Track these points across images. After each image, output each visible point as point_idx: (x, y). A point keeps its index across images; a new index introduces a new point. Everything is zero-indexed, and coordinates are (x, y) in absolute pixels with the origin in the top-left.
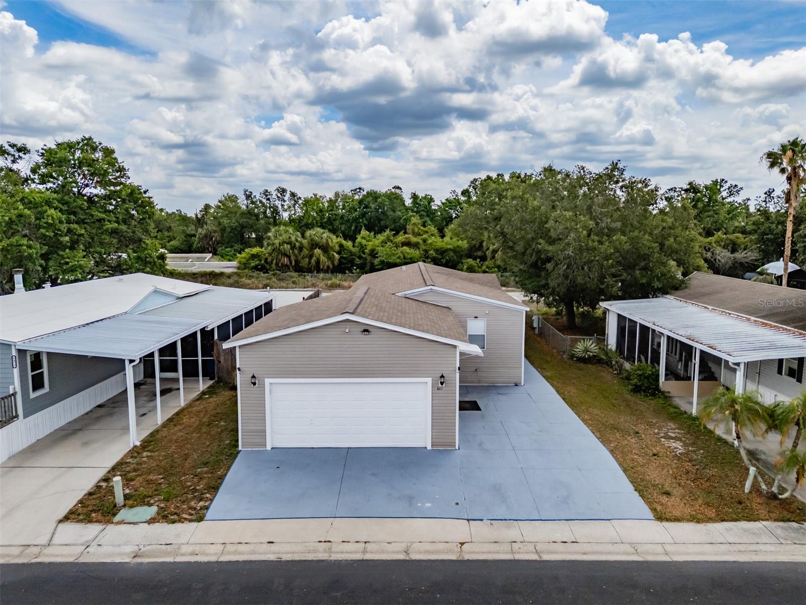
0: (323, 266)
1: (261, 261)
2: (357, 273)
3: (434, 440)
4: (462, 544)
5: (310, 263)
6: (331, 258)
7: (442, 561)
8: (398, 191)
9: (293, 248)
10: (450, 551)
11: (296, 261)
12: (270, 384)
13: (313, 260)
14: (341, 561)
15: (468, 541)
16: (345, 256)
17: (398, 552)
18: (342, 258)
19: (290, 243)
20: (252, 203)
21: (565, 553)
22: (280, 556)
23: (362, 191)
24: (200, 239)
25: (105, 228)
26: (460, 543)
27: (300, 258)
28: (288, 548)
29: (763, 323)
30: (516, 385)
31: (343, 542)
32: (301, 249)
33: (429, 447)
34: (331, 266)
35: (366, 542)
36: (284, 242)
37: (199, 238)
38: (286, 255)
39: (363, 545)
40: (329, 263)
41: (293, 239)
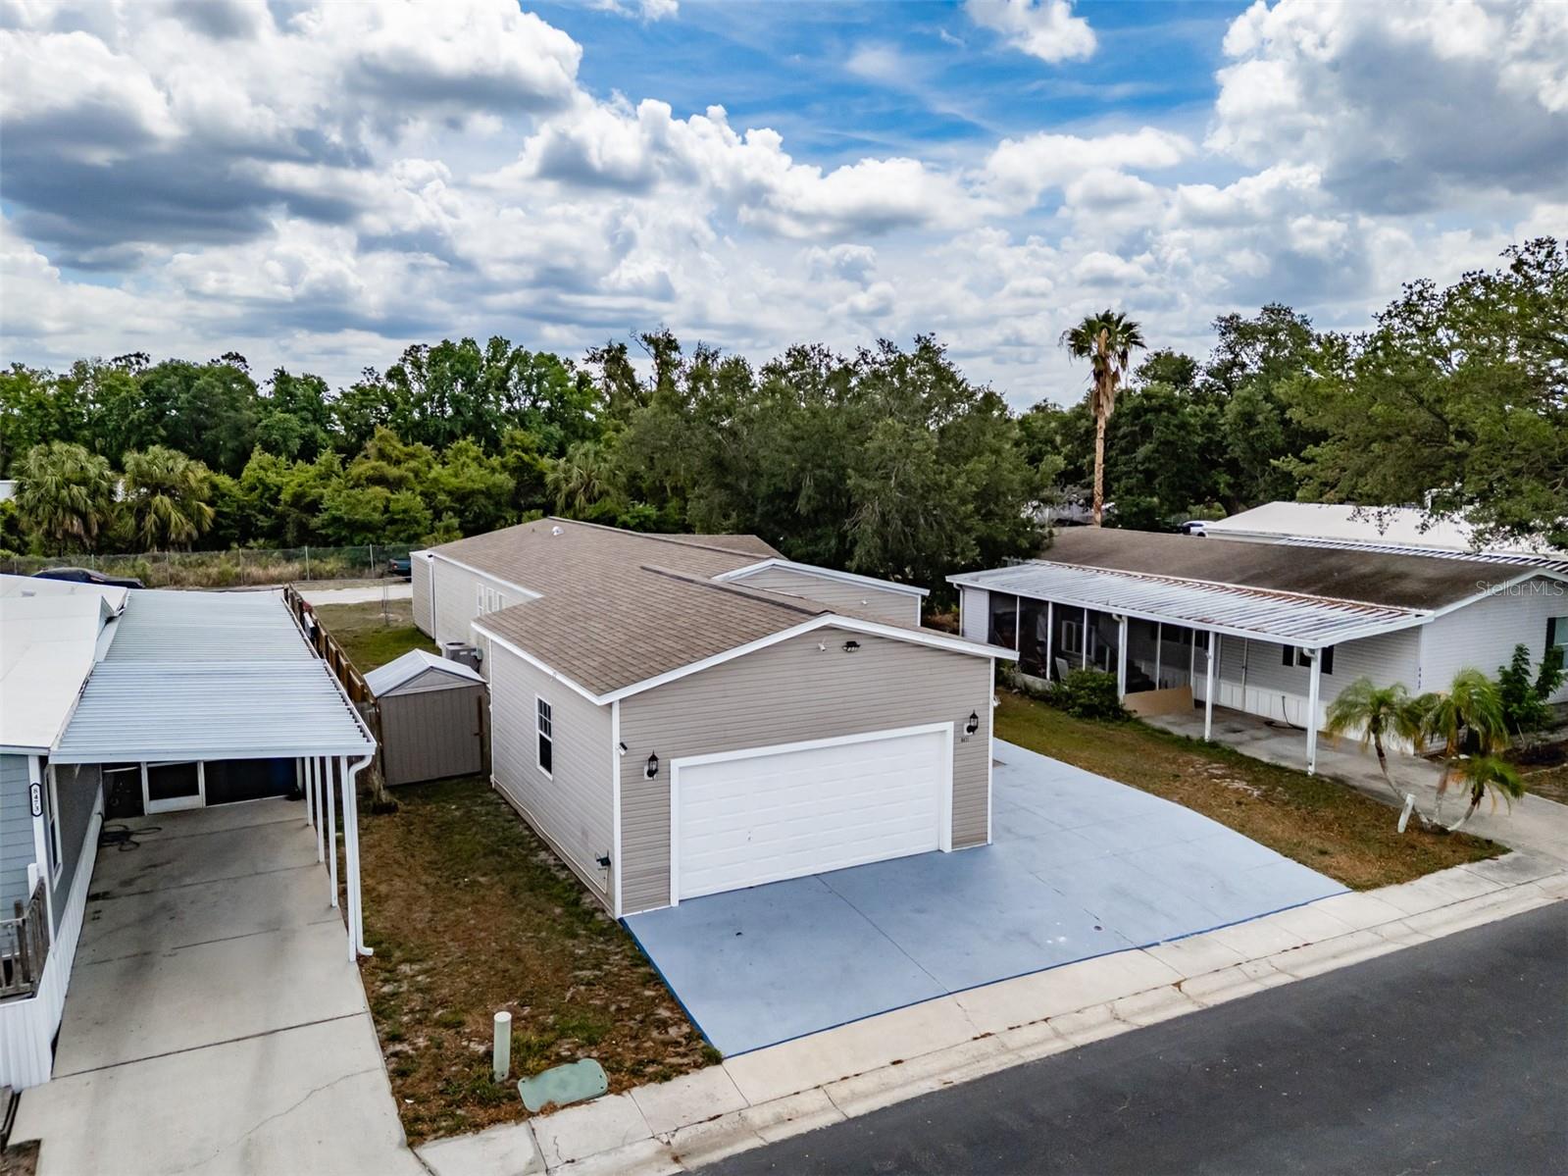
0: (179, 534)
2: (260, 547)
3: (956, 834)
4: (1177, 986)
5: (139, 528)
6: (195, 517)
7: (1186, 1016)
8: (235, 364)
9: (95, 493)
10: (1176, 1000)
11: (103, 526)
13: (150, 520)
16: (226, 510)
17: (1108, 1023)
18: (219, 514)
19: (84, 482)
21: (1312, 962)
22: (946, 1077)
23: (143, 362)
26: (1174, 985)
29: (1256, 592)
31: (1011, 1029)
33: (948, 848)
34: (195, 533)
36: (69, 481)
38: (75, 510)
39: (1046, 1025)
40: (189, 527)
41: (91, 472)
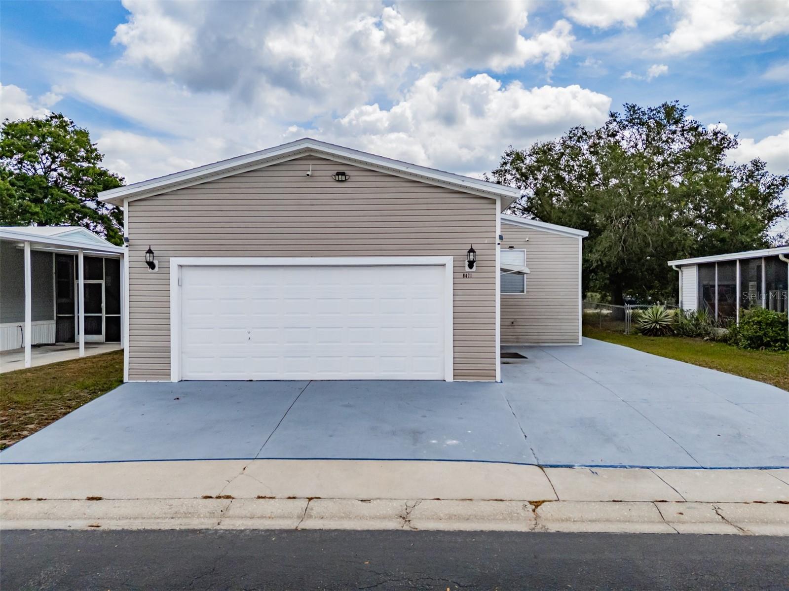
3: (458, 366)
4: (536, 504)
7: (492, 533)
10: (511, 517)
12: (181, 266)
14: (242, 531)
15: (550, 499)
17: (384, 518)
26: (531, 503)
28: (127, 509)
31: (259, 497)
33: (450, 378)
35: (310, 499)
39: (304, 503)
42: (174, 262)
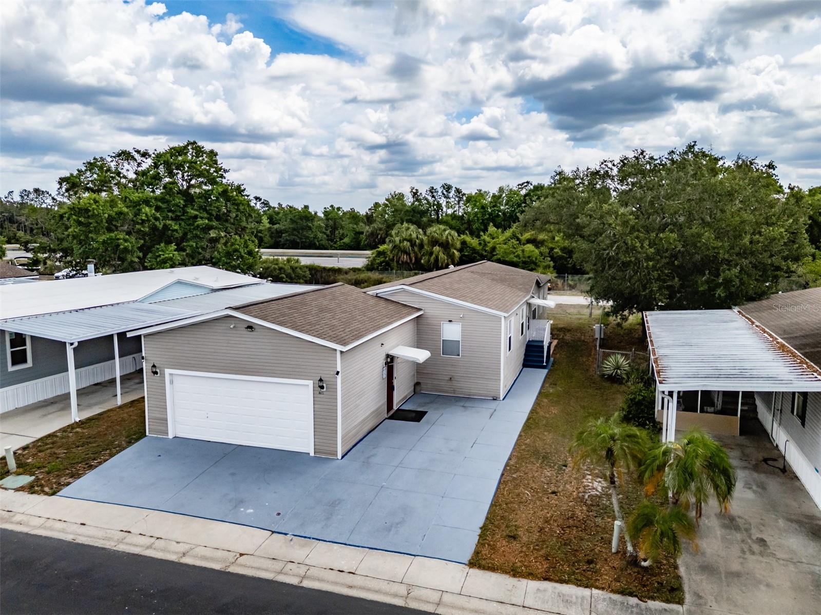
0: (442, 264)
1: (386, 258)
3: (317, 447)
4: (241, 555)
5: (429, 260)
6: (451, 256)
7: (204, 568)
9: (413, 244)
10: (222, 561)
11: (417, 259)
12: (170, 374)
13: (433, 258)
15: (249, 553)
16: (466, 254)
17: (176, 553)
18: (463, 256)
19: (410, 240)
20: (417, 200)
21: (332, 582)
24: (368, 237)
25: (196, 224)
27: (419, 255)
28: (91, 532)
30: (494, 399)
31: (140, 534)
32: (421, 246)
33: (312, 454)
35: (158, 538)
36: (405, 239)
37: (366, 235)
38: (406, 252)
39: (154, 540)
40: (449, 261)
41: (414, 236)
42: (168, 371)
